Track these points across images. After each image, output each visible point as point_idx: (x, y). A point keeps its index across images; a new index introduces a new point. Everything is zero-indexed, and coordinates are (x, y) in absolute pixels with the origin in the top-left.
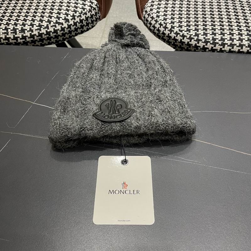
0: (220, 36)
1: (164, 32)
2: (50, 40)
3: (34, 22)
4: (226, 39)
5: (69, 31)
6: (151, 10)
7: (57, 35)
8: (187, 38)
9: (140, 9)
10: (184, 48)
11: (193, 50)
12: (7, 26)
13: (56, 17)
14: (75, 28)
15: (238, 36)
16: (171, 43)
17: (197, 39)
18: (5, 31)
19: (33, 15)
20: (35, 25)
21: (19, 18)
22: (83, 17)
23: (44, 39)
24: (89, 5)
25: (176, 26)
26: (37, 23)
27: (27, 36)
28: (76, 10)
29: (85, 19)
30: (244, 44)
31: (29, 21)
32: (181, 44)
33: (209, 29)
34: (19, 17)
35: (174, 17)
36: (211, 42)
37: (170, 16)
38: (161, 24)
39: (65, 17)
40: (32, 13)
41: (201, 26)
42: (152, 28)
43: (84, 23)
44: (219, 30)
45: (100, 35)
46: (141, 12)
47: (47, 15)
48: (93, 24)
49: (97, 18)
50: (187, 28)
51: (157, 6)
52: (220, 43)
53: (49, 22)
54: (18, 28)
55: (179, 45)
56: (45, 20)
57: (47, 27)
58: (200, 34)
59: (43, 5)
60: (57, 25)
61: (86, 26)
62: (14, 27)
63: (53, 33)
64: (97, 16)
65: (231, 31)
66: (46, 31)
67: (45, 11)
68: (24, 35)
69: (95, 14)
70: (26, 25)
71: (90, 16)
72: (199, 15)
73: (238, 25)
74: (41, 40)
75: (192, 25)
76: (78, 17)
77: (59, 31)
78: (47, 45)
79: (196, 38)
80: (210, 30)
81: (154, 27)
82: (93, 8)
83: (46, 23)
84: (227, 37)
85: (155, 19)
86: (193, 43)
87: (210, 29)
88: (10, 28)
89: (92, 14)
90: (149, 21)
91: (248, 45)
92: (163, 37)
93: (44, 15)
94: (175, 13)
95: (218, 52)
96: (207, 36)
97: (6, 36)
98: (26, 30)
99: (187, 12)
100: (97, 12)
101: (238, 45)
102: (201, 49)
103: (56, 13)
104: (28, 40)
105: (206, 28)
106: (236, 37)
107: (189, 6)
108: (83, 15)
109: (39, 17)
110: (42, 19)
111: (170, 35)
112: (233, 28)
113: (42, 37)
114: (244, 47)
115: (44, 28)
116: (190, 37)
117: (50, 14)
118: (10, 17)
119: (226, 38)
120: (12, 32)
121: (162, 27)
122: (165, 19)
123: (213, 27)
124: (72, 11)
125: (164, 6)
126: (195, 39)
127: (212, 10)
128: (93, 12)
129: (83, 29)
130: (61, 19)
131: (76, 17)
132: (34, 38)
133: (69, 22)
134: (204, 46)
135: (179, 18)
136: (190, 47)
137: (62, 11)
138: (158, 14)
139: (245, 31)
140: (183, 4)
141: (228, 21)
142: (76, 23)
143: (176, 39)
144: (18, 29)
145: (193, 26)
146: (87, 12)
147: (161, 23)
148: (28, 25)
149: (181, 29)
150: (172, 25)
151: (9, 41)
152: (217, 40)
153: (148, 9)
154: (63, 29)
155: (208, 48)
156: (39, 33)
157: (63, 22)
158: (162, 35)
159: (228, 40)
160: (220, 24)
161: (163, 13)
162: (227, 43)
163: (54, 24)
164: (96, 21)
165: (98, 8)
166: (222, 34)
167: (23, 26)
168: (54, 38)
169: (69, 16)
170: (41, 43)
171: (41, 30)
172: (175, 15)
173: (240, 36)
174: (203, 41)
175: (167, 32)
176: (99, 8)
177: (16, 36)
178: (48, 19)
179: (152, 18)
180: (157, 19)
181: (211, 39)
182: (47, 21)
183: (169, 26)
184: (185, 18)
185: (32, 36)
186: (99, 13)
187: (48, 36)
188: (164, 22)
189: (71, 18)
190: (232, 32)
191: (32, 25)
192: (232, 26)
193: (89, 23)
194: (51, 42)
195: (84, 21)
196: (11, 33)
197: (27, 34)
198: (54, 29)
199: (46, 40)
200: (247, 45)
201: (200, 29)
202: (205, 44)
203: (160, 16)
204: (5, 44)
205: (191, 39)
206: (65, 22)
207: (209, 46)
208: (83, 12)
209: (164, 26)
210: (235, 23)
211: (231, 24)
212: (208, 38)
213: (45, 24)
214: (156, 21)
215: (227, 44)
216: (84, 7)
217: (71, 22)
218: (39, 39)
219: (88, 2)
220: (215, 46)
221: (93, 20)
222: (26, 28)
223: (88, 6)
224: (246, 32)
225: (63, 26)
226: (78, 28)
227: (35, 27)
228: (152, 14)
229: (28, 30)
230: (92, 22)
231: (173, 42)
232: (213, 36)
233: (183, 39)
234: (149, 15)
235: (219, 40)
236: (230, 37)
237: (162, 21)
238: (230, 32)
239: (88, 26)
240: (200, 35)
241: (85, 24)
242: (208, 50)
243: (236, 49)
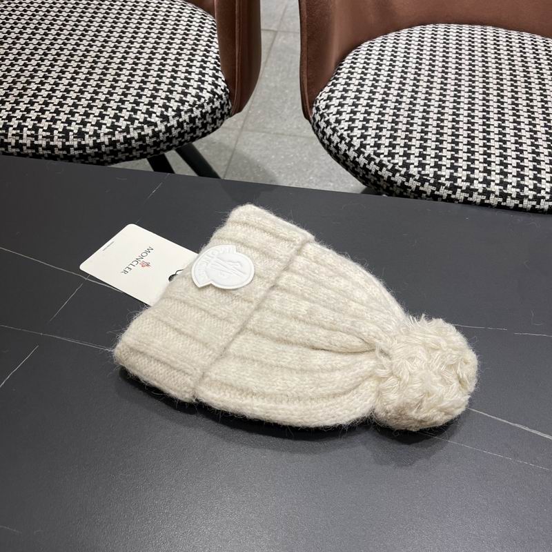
0: (448, 171)
1: (347, 152)
2: (131, 153)
3: (103, 118)
4: (460, 178)
5: (168, 137)
6: (327, 107)
7: (144, 144)
8: (387, 170)
9: (307, 102)
10: (382, 187)
11: (398, 192)
12: (52, 123)
13: (144, 111)
14: (179, 133)
15: (482, 175)
16: (359, 174)
17: (405, 173)
18: (48, 134)
19: (104, 104)
20: (105, 124)
21: (75, 110)
22: (197, 113)
23: (120, 151)
24: (209, 90)
25: (369, 144)
26: (108, 121)
27: (87, 145)
28: (184, 98)
29: (199, 116)
30: (493, 190)
31: (95, 116)
32: (375, 179)
33: (430, 155)
34: (76, 108)
35: (367, 125)
36: (432, 181)
37: (361, 123)
38: (342, 138)
39: (162, 112)
40: (101, 101)
41: (416, 148)
42: (326, 142)
43: (198, 123)
44: (447, 159)
45: (238, 123)
46: (308, 107)
47: (129, 106)
48: (215, 124)
49: (223, 112)
50: (389, 151)
51: (338, 101)
52: (448, 184)
53: (132, 120)
54: (72, 128)
55: (372, 180)
56: (123, 117)
57: (127, 130)
58: (413, 164)
59: (123, 85)
60: (145, 126)
61: (200, 129)
62: (65, 127)
63: (136, 141)
64: (223, 110)
65: (470, 163)
66: (125, 137)
67: (125, 99)
68: (83, 143)
69: (219, 107)
70: (88, 125)
71: (210, 111)
72: (415, 125)
73: (485, 151)
74: (114, 152)
75: (399, 144)
76: (186, 112)
77: (147, 138)
78: (124, 161)
79: (403, 171)
80: (432, 158)
81: (329, 140)
82: (216, 96)
83: (125, 123)
84: (462, 174)
85: (332, 126)
86: (398, 179)
87: (432, 156)
88: (57, 129)
89: (213, 107)
90: (322, 127)
91: (500, 193)
92: (344, 161)
93: (123, 106)
94: (371, 118)
95: (443, 200)
96: (424, 169)
97: (48, 143)
98: (87, 133)
99: (394, 118)
100: (224, 103)
101: (481, 191)
102: (412, 191)
103: (146, 103)
104: (88, 151)
105: (425, 153)
106: (479, 175)
107: (399, 106)
108: (197, 108)
109: (113, 109)
110: (119, 114)
111: (357, 160)
112: (476, 158)
113: (115, 147)
114: (492, 197)
115: (120, 132)
116: (393, 167)
117: (134, 105)
118: (58, 107)
119: (460, 175)
120: (61, 135)
121: (343, 142)
122: (351, 129)
123: (438, 151)
124: (176, 101)
125: (352, 101)
126: (403, 173)
127: (442, 117)
128: (217, 104)
129: (195, 133)
130: (154, 115)
131: (183, 113)
132: (100, 149)
133: (168, 122)
134: (417, 187)
135: (376, 129)
136: (392, 186)
137: (158, 100)
138: (338, 116)
139: (496, 165)
140: (388, 100)
141: (468, 141)
142: (182, 122)
143: (368, 169)
144: (72, 131)
145: (401, 147)
146: (205, 104)
147: (342, 134)
148: (92, 125)
149: (378, 151)
150: (361, 142)
151: (53, 151)
152: (442, 178)
153: (322, 105)
154: (156, 134)
155: (425, 192)
156: (110, 139)
157: (158, 120)
158: (343, 158)
159: (463, 181)
160: (452, 147)
161: (348, 116)
162: (461, 185)
163: (140, 125)
164: (223, 118)
165: (227, 96)
166: (453, 167)
167: (82, 126)
168: (137, 150)
169: (170, 109)
170: (113, 157)
171: (114, 135)
172: (371, 121)
173: (486, 175)
174: (417, 178)
175: (352, 154)
176: (229, 94)
177: (67, 143)
178: (130, 115)
179: (328, 123)
180: (335, 127)
181: (431, 175)
182: (127, 118)
183: (356, 142)
184: (388, 130)
185: (97, 145)
186: (228, 104)
187: (126, 145)
188: (348, 134)
189: (173, 113)
190: (472, 166)
191: (99, 125)
192: (473, 153)
193: (207, 123)
194: (131, 156)
195: (197, 119)
196: (59, 137)
197: (89, 141)
198: (139, 134)
199: (123, 153)
200: (497, 193)
201: (414, 154)
202: (419, 184)
203: (342, 121)
204: (46, 156)
205: (394, 171)
206: (161, 122)
207: (428, 188)
208: (198, 103)
209: (347, 141)
210: (480, 146)
211: (472, 149)
212: (427, 172)
213: (122, 123)
214: (334, 130)
215: (461, 188)
216: (200, 94)
217: (173, 122)
218: (110, 150)
219: (209, 84)
220: (438, 190)
221: (215, 117)
222: (87, 130)
223: (208, 92)
224: (498, 167)
225: (156, 129)
226: (186, 132)
227: (104, 130)
228: (328, 115)
229: (91, 133)
230: (214, 121)
231: (362, 172)
232: (436, 170)
233: (381, 170)
234: (322, 116)
235: (447, 180)
236: (468, 175)
237: (345, 130)
238: (468, 165)
239: (206, 129)
240: (412, 166)
241: (200, 126)
242: (425, 195)
243: (476, 198)
